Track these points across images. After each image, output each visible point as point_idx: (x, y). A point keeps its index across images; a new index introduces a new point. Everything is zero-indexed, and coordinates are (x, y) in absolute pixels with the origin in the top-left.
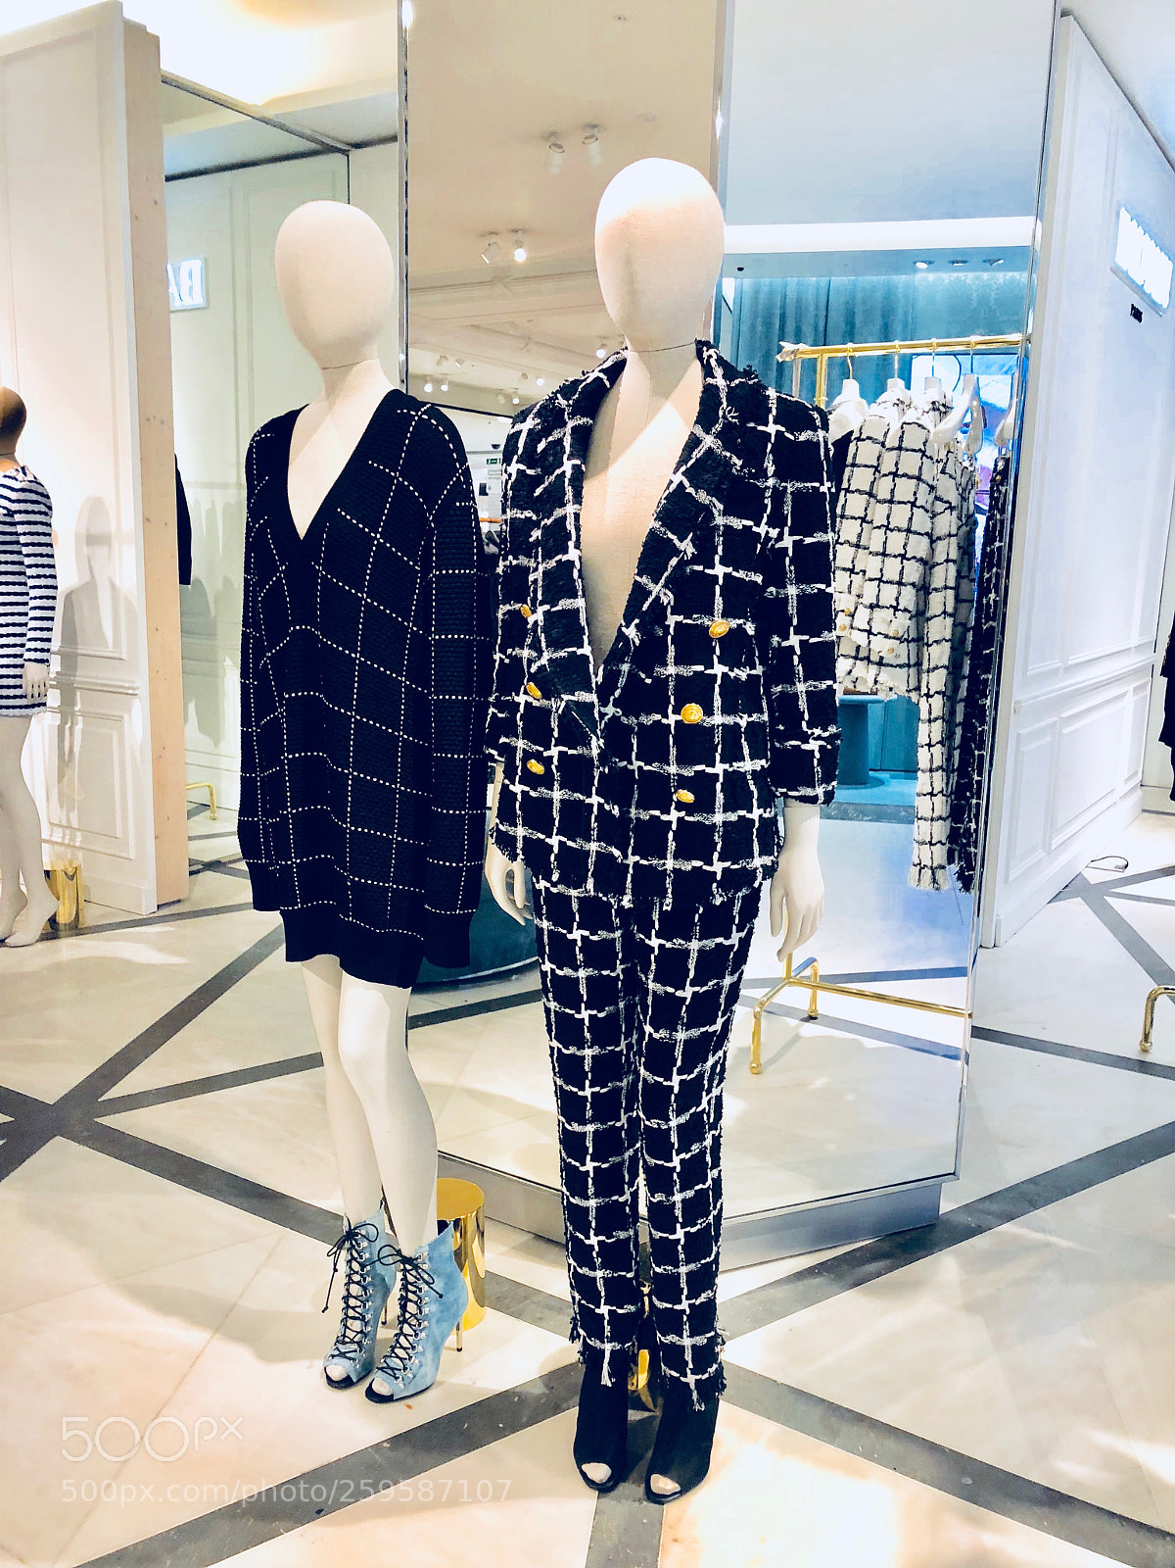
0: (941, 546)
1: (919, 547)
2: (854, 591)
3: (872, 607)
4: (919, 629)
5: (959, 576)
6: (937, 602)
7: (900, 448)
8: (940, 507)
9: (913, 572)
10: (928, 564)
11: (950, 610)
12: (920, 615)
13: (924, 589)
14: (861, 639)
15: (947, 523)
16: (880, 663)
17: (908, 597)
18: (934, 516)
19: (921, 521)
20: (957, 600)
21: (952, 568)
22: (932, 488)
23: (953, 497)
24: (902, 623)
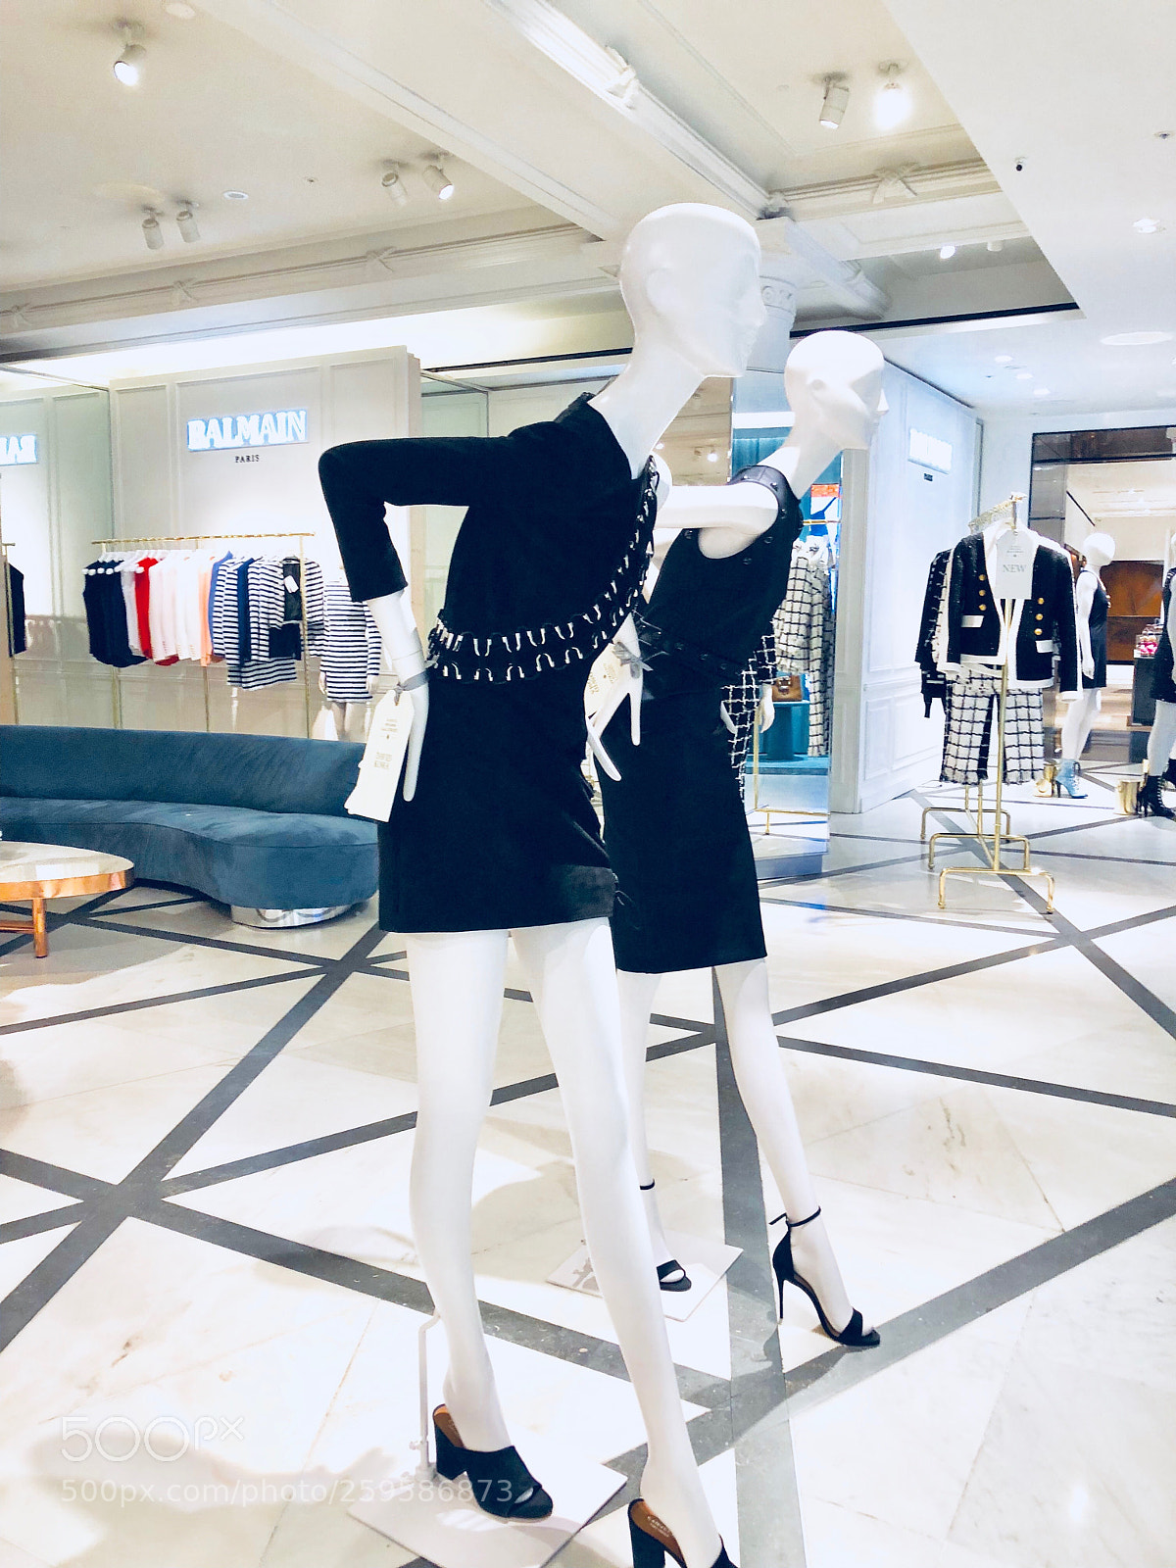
0: (815, 607)
1: (806, 608)
2: (780, 627)
3: (787, 634)
4: (808, 643)
5: (824, 620)
6: (815, 631)
7: (797, 568)
8: (814, 591)
9: (804, 619)
10: (810, 615)
11: (821, 634)
12: (808, 637)
13: (809, 626)
14: (784, 648)
15: (817, 598)
16: (792, 658)
17: (803, 630)
18: (812, 595)
19: (807, 598)
20: (824, 630)
21: (821, 617)
22: (811, 584)
23: (820, 588)
24: (800, 640)
